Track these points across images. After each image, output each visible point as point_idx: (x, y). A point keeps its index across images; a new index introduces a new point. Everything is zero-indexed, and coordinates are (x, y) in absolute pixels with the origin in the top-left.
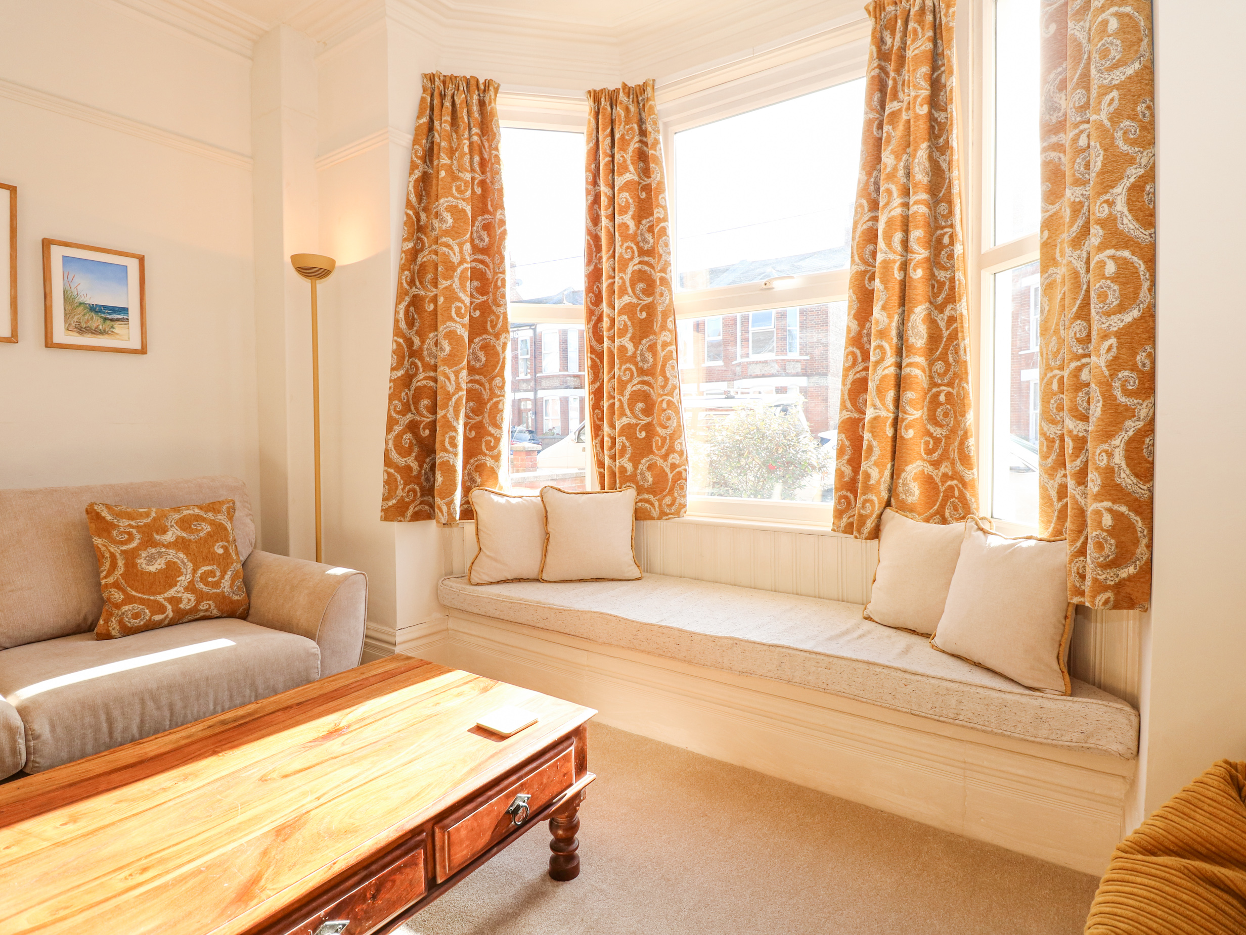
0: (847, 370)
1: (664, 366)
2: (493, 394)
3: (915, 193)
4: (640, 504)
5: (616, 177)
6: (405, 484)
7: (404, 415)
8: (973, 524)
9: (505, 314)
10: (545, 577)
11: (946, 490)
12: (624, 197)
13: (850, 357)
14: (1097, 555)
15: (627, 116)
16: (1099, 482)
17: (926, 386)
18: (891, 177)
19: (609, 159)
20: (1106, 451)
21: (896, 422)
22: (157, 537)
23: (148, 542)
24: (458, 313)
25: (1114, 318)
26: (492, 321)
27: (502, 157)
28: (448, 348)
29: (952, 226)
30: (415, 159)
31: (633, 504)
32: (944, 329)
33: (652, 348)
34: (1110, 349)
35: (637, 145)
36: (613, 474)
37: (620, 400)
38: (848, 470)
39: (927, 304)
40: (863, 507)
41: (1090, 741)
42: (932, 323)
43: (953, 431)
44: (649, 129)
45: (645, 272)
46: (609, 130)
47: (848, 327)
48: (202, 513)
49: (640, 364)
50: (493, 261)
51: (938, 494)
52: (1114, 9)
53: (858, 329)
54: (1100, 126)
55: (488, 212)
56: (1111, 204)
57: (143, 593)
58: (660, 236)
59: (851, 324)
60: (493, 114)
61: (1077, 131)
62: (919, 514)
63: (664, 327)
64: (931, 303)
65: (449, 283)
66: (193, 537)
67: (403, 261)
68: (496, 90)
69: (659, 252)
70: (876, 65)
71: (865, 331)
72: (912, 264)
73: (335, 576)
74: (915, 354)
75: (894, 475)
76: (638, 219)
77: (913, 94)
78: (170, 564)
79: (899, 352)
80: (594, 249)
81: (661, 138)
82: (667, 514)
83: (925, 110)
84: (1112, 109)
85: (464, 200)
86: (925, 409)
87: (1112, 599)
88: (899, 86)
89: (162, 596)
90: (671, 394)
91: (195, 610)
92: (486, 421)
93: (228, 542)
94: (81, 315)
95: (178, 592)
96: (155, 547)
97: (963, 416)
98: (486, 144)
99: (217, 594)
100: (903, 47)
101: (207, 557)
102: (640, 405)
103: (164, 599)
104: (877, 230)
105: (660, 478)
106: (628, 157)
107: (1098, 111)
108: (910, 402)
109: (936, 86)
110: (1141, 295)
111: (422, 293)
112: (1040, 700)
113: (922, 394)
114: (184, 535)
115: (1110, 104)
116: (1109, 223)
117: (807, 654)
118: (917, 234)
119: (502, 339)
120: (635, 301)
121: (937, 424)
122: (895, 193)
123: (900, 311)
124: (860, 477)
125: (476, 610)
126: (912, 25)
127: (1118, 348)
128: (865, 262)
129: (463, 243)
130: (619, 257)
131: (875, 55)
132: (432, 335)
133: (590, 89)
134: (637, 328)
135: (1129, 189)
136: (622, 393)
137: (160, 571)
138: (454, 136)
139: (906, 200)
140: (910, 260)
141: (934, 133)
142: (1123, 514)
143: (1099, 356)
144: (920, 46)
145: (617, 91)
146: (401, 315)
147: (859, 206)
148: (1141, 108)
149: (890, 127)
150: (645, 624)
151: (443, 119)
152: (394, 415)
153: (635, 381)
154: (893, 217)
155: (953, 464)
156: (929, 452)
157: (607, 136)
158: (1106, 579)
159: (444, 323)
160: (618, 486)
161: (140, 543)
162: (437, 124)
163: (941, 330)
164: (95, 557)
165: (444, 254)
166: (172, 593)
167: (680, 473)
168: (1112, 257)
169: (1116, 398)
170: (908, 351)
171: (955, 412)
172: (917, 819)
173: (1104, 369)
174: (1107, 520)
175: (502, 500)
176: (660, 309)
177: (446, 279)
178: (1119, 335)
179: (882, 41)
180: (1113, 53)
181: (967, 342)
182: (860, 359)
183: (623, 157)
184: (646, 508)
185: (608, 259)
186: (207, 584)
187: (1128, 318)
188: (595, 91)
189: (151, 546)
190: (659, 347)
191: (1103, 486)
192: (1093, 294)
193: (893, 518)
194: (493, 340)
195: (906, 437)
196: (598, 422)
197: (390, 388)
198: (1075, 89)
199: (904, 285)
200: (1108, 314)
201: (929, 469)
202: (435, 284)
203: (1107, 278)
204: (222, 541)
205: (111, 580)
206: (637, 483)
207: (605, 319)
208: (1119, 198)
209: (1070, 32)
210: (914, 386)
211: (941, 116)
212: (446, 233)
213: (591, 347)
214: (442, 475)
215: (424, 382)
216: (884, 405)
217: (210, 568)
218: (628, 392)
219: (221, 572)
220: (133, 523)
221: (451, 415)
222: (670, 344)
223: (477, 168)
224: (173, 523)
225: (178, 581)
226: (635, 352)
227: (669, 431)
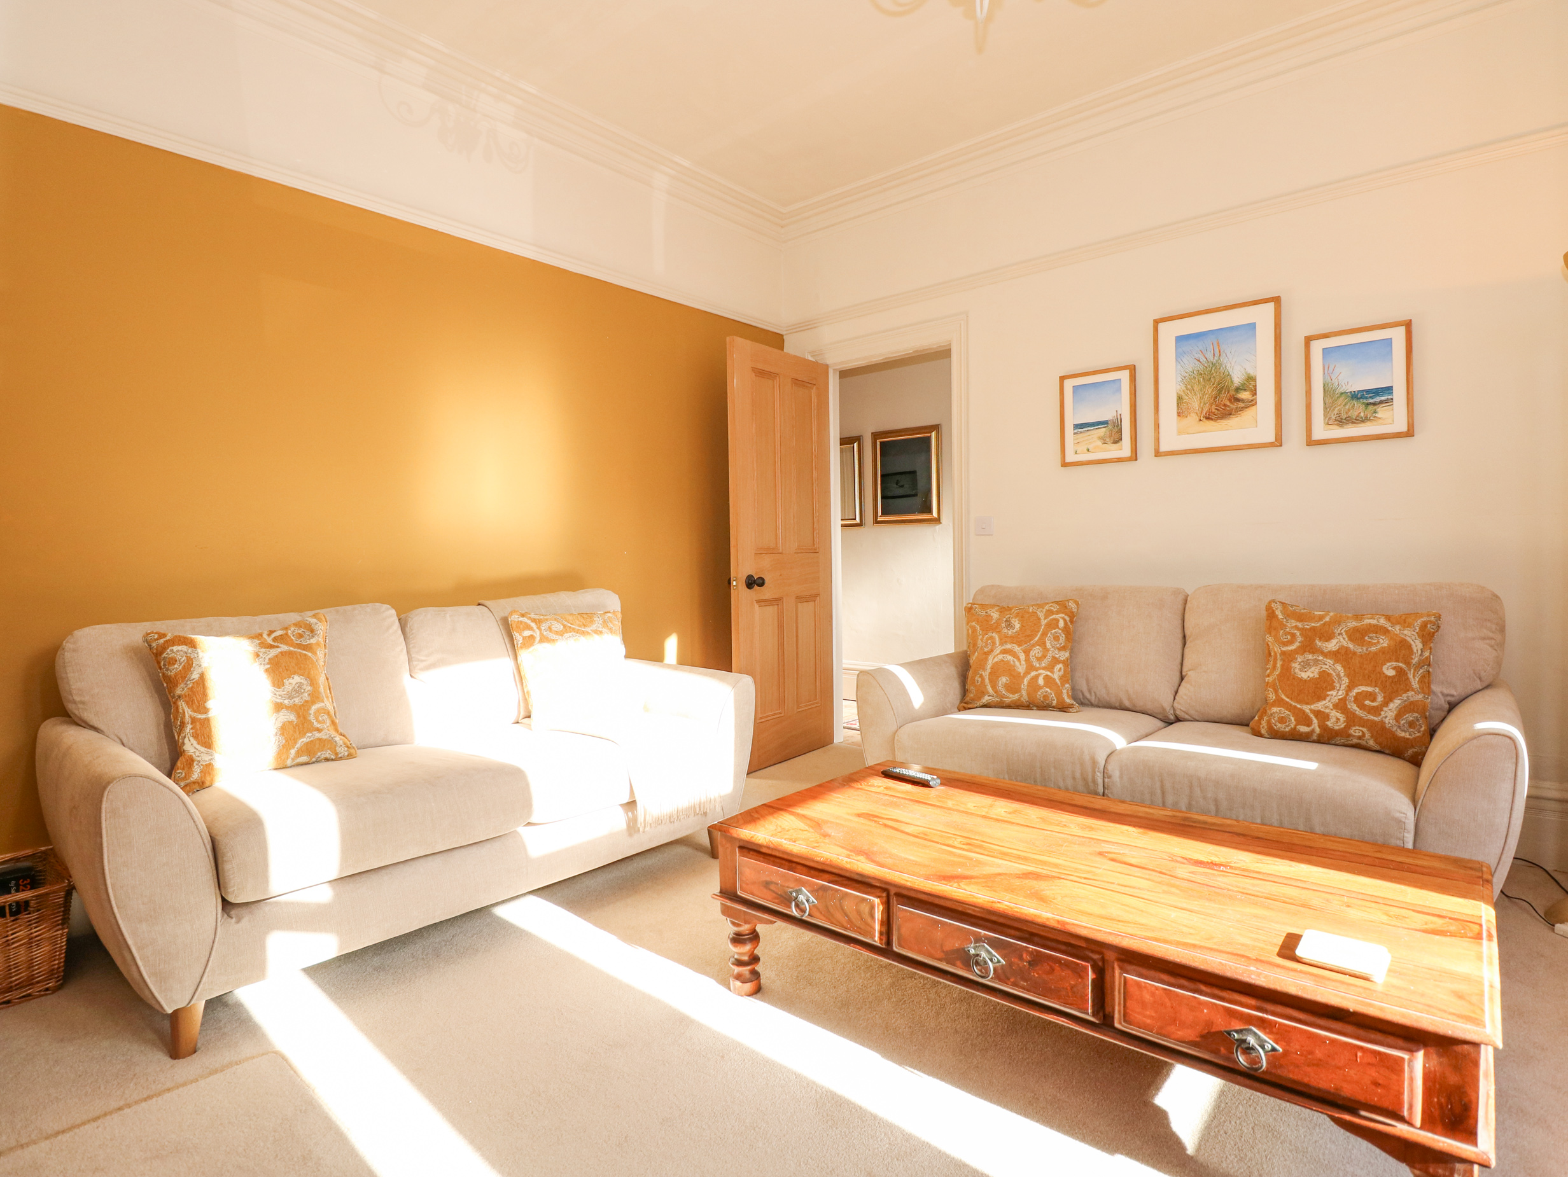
22: (1319, 643)
23: (1308, 646)
48: (1388, 625)
57: (1291, 699)
66: (1360, 650)
78: (1324, 675)
89: (1309, 706)
91: (1345, 733)
93: (1408, 664)
94: (1342, 406)
95: (1326, 707)
96: (1313, 653)
99: (1373, 722)
101: (1369, 676)
103: (1311, 710)
114: (1351, 646)
137: (1311, 680)
161: (1299, 647)
164: (1266, 654)
166: (1319, 706)
186: (1362, 707)
189: (1309, 652)
204: (1397, 661)
205: (1271, 679)
217: (1370, 689)
219: (1384, 697)
220: (1300, 625)
224: (1343, 631)
225: (1328, 695)
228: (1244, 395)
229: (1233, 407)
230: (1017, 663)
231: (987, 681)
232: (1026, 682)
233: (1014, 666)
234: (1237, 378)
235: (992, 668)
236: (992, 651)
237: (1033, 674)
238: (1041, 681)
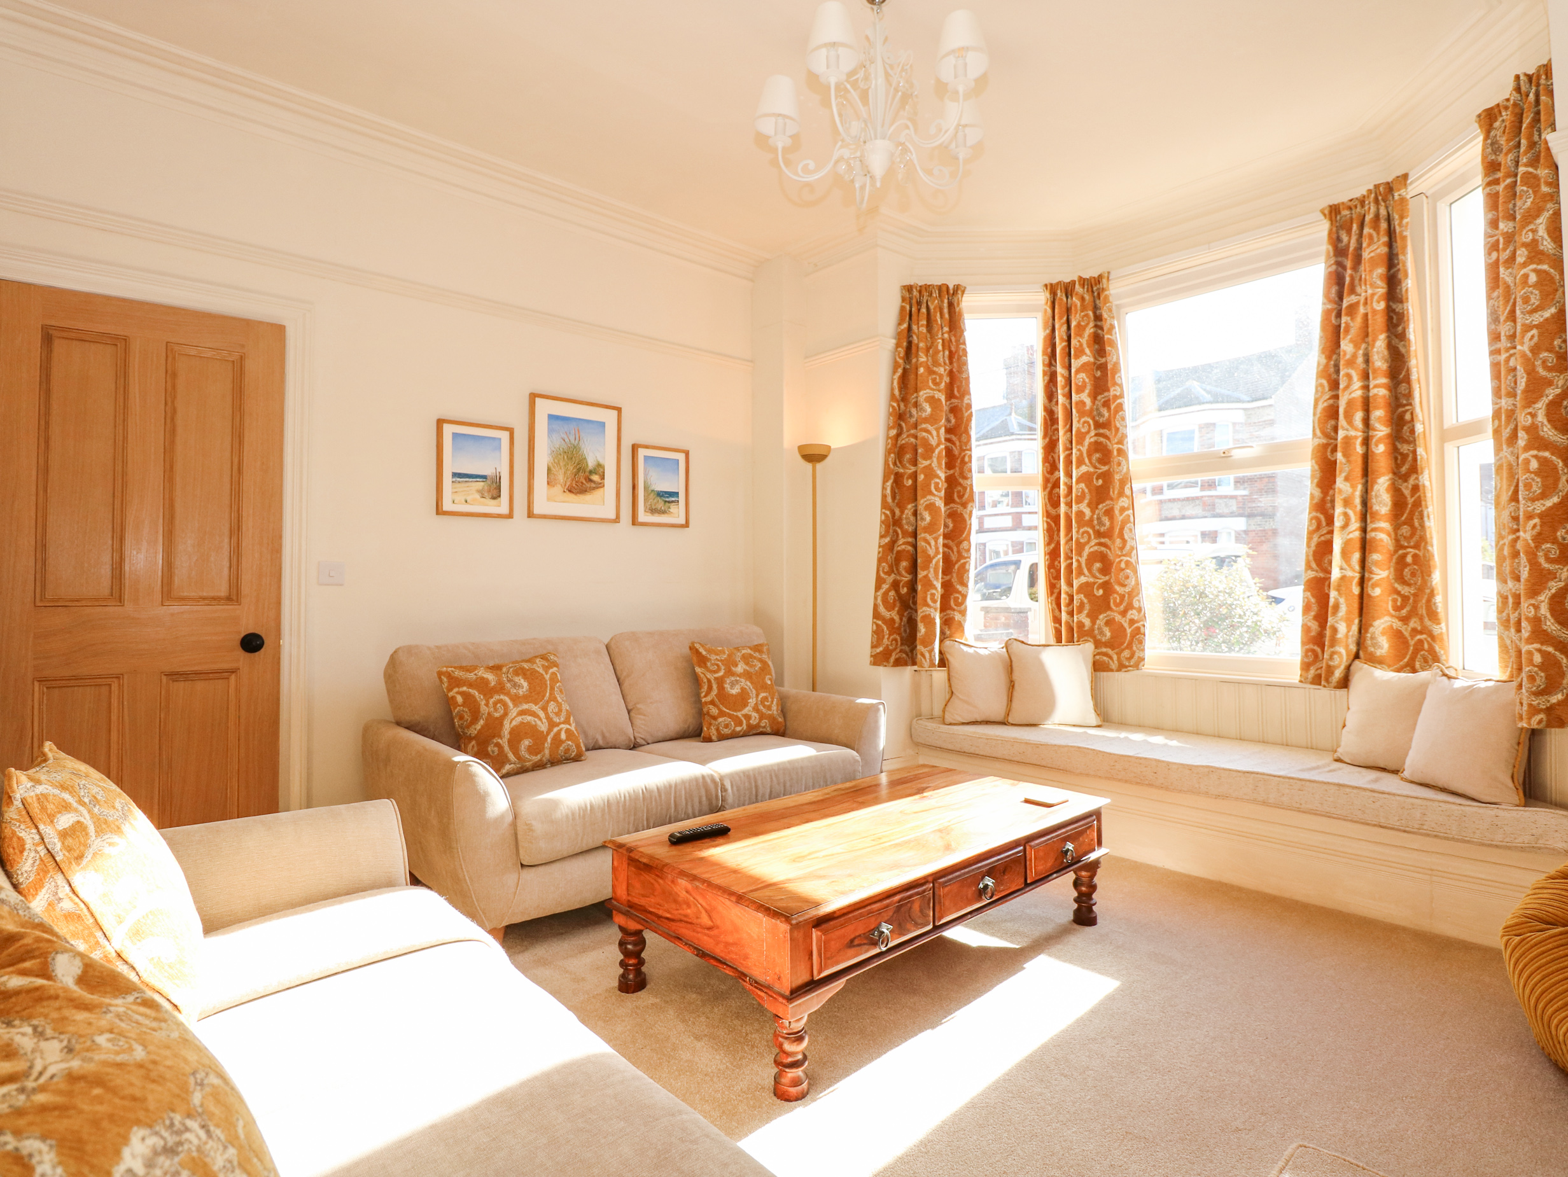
0: (1311, 534)
1: (1122, 529)
2: (960, 556)
3: (1374, 378)
4: (1098, 657)
5: (1073, 361)
6: (890, 635)
7: (890, 575)
8: (1438, 671)
9: (971, 485)
10: (1010, 720)
11: (1416, 644)
12: (1080, 378)
13: (1314, 521)
14: (1530, 686)
15: (1082, 305)
16: (1529, 628)
17: (1392, 548)
18: (1351, 363)
19: (1065, 344)
20: (1533, 605)
21: (1362, 582)
22: (733, 669)
23: (730, 673)
24: (937, 489)
25: (1538, 504)
26: (959, 492)
27: (968, 350)
28: (928, 518)
29: (1410, 404)
30: (898, 359)
31: (1091, 656)
32: (1409, 497)
33: (1109, 513)
34: (1535, 526)
35: (1092, 330)
36: (1070, 629)
37: (1078, 561)
38: (1314, 626)
39: (1391, 476)
40: (1331, 658)
41: (1540, 842)
42: (1396, 492)
43: (1421, 590)
44: (1105, 315)
45: (1101, 443)
46: (1065, 318)
47: (1311, 494)
48: (753, 653)
49: (1097, 527)
50: (960, 440)
51: (1408, 647)
52: (1533, 266)
53: (1321, 495)
54: (1524, 355)
55: (955, 397)
56: (1533, 416)
57: (729, 710)
58: (1116, 412)
59: (1314, 492)
60: (960, 314)
61: (1507, 355)
62: (1389, 666)
63: (1121, 494)
64: (1394, 474)
65: (928, 462)
66: (752, 671)
67: (889, 446)
68: (963, 292)
69: (1116, 426)
70: (1332, 262)
71: (1329, 498)
72: (1374, 440)
73: (862, 704)
74: (1379, 520)
75: (1362, 629)
76: (1094, 396)
77: (1370, 291)
78: (743, 689)
79: (1364, 518)
80: (1049, 423)
81: (1116, 323)
82: (1126, 667)
83: (1381, 306)
84: (1532, 343)
85: (939, 391)
86: (1392, 569)
87: (1545, 719)
88: (1357, 282)
89: (741, 713)
90: (1129, 554)
91: (758, 726)
92: (954, 580)
94: (653, 500)
95: (749, 711)
96: (733, 676)
97: (1429, 575)
98: (953, 339)
99: (769, 715)
100: (1359, 247)
101: (762, 686)
102: (1098, 565)
103: (742, 715)
104: (1338, 407)
105: (1118, 631)
106: (1084, 341)
107: (1522, 344)
108: (1376, 563)
109: (1393, 282)
110: (1560, 486)
111: (901, 471)
112: (1496, 810)
113: (1388, 555)
114: (747, 668)
115: (1531, 339)
116: (1532, 430)
117: (1281, 779)
118: (1378, 414)
119: (969, 508)
120: (1092, 470)
121: (1404, 582)
122: (1355, 377)
123: (1364, 481)
124: (1328, 632)
125: (950, 747)
126: (1366, 230)
127: (1541, 526)
128: (1326, 435)
129: (940, 428)
130: (1077, 431)
131: (1332, 253)
132: (910, 506)
133: (1047, 282)
134: (1094, 494)
135: (1548, 405)
136: (1080, 554)
137: (738, 694)
138: (928, 336)
139: (1366, 383)
140: (1373, 436)
141: (1392, 323)
142: (1550, 653)
143: (1525, 532)
144: (1374, 249)
145: (1074, 282)
146: (889, 491)
147: (1319, 386)
148: (1557, 342)
149: (1349, 318)
150: (1122, 756)
151: (921, 323)
152: (882, 575)
153: (1093, 543)
154: (1354, 398)
155: (1421, 619)
156: (1397, 609)
157: (1063, 324)
158: (1539, 704)
159: (924, 496)
160: (1075, 640)
161: (724, 673)
162: (915, 327)
163: (1406, 498)
164: (696, 680)
165: (923, 438)
166: (744, 711)
167: (1138, 628)
168: (1536, 457)
169: (1540, 565)
170: (1372, 517)
171: (1422, 572)
172: (1389, 920)
173: (1530, 541)
174: (1538, 658)
175: (971, 650)
176: (1117, 477)
177: (925, 459)
178: (1541, 516)
179: (1339, 239)
180: (1533, 300)
181: (1431, 509)
182: (1324, 523)
183: (1079, 341)
184: (1104, 661)
185: (1066, 433)
186: (764, 706)
187: (1549, 503)
188: (1051, 285)
189: (731, 675)
190: (1117, 512)
191: (1533, 632)
192: (1521, 484)
193: (1361, 669)
194: (960, 509)
195: (1373, 595)
196: (1053, 581)
197: (879, 553)
198: (1505, 321)
199: (1366, 458)
200: (1533, 500)
201: (1397, 624)
202: (915, 462)
203: (1531, 473)
204: (769, 675)
205: (709, 699)
206: (1094, 637)
207: (1062, 486)
208: (1540, 411)
209: (1501, 276)
210: (1380, 548)
211: (1397, 307)
212: (926, 420)
213: (1047, 511)
214: (925, 627)
215: (903, 547)
216: (1349, 565)
217: (764, 694)
218: (1085, 553)
219: (771, 699)
221: (931, 576)
222: (1128, 509)
223: (947, 362)
224: (739, 659)
225: (748, 703)
226: (1092, 517)
227: (1127, 589)
228: (595, 478)
229: (588, 485)
230: (539, 723)
231: (506, 748)
232: (549, 740)
233: (536, 725)
234: (591, 464)
235: (510, 733)
236: (506, 714)
237: (556, 730)
238: (563, 736)
